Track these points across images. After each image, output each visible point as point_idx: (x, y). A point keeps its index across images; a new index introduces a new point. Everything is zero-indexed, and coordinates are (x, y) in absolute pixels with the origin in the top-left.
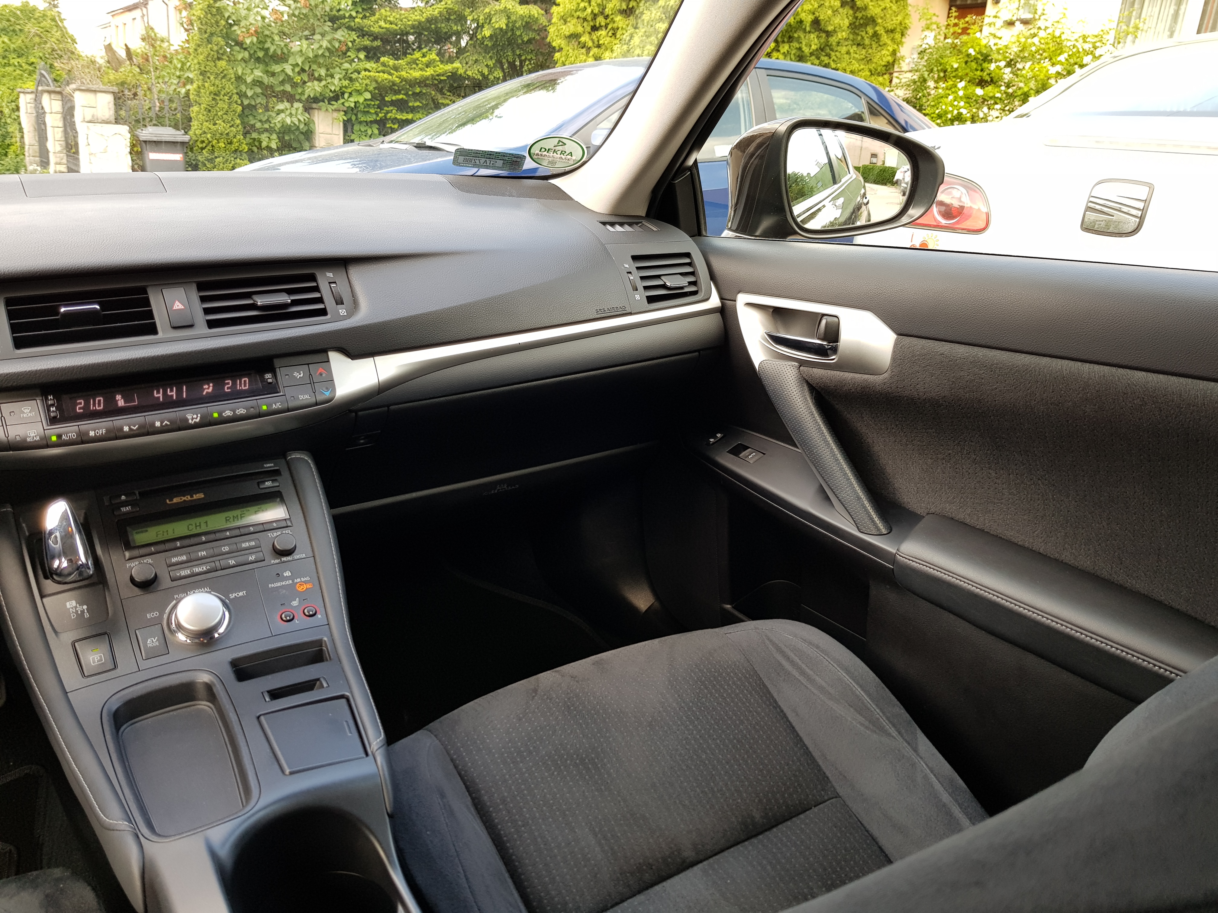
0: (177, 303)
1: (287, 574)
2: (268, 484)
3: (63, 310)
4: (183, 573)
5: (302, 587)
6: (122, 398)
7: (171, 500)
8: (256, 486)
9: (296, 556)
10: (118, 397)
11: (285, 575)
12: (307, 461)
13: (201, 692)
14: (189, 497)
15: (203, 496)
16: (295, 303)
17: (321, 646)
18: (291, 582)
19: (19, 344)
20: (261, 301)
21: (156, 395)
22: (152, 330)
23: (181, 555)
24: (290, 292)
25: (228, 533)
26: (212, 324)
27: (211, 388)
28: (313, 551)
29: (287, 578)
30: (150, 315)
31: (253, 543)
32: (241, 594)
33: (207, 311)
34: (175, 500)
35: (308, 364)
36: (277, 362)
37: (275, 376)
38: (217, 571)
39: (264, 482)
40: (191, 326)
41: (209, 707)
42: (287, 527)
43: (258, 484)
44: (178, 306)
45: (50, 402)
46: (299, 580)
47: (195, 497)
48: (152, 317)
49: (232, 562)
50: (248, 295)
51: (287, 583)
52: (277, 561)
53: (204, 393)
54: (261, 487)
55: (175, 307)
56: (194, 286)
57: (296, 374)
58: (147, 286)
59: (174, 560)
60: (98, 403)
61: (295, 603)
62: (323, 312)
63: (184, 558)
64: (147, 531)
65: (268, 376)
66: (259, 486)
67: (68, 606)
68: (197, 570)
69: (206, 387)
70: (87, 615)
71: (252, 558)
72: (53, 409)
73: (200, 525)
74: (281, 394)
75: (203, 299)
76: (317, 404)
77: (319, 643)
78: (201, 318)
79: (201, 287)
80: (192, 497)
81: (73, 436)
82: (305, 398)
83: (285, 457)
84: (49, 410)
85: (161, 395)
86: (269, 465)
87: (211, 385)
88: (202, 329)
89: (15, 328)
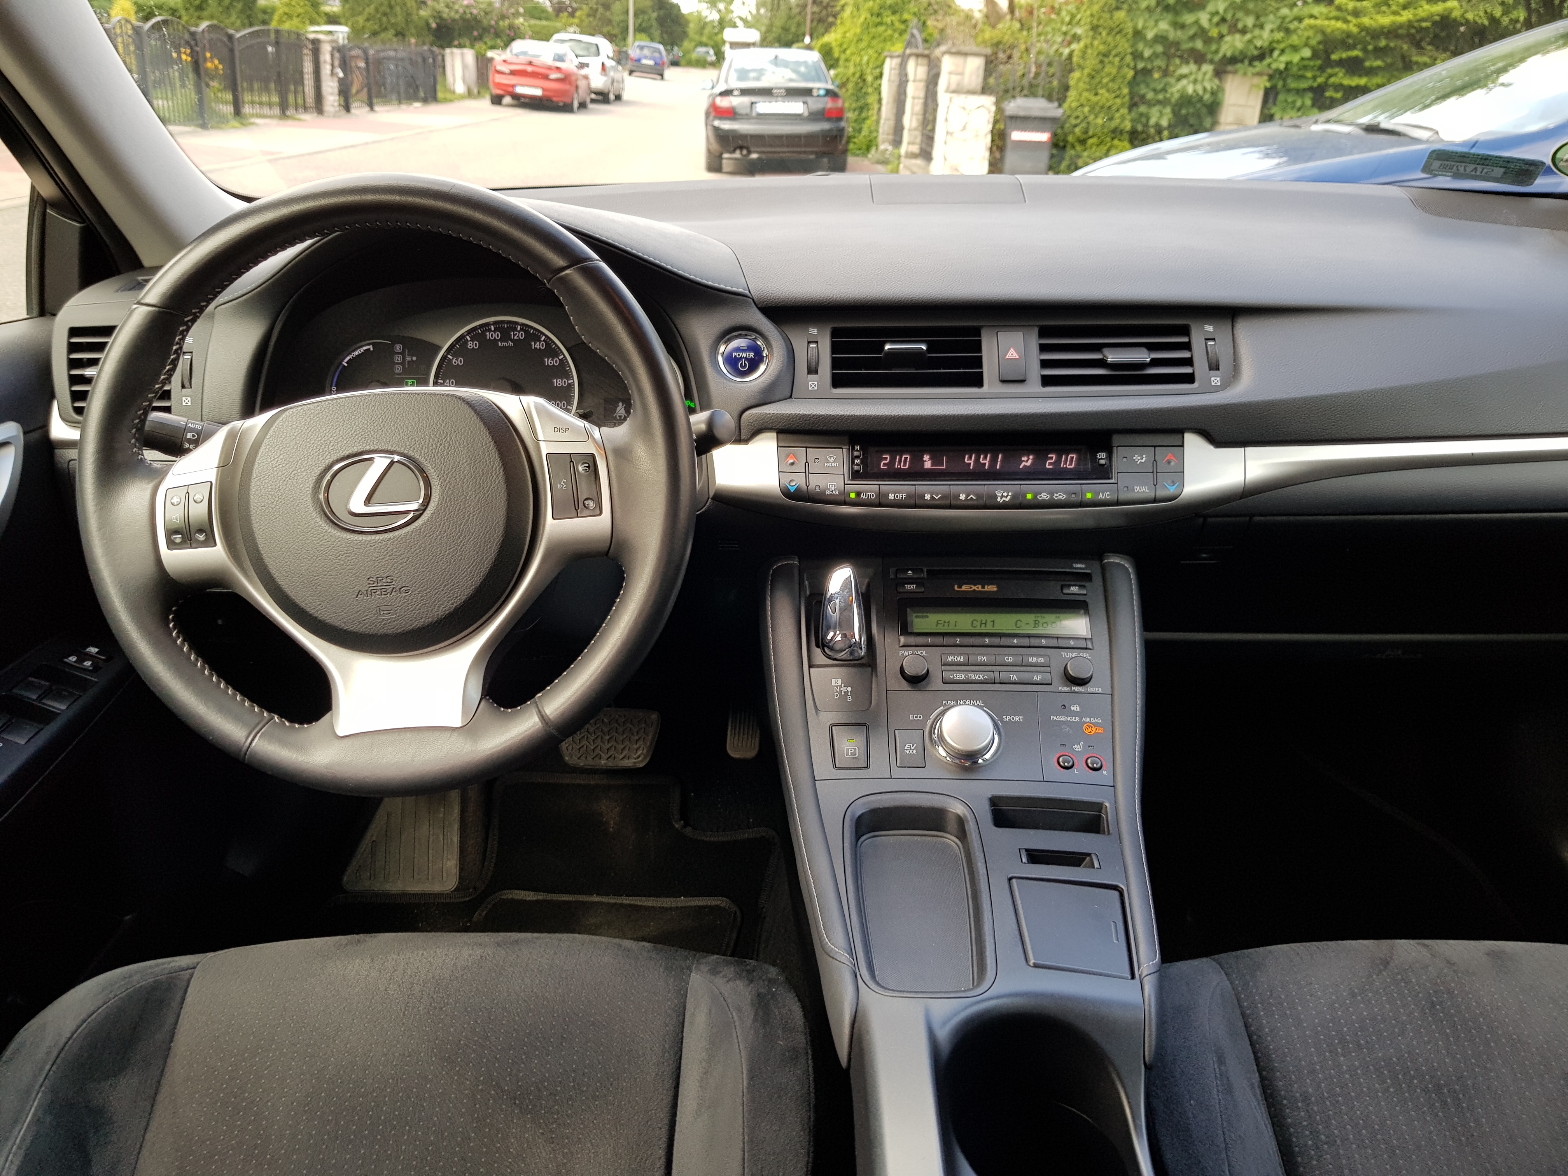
0: (1012, 351)
1: (1075, 708)
2: (1074, 589)
3: (887, 347)
4: (958, 677)
5: (1090, 730)
6: (930, 459)
7: (960, 587)
8: (1059, 588)
9: (1090, 688)
10: (926, 457)
11: (1072, 709)
12: (1127, 569)
13: (952, 825)
14: (980, 587)
15: (995, 589)
16: (1155, 363)
17: (1100, 811)
18: (1077, 719)
19: (838, 382)
20: (1112, 356)
21: (966, 461)
22: (977, 381)
23: (960, 655)
24: (1151, 347)
25: (1015, 641)
26: (1047, 381)
27: (1030, 461)
28: (1112, 687)
29: (1075, 714)
30: (978, 362)
31: (1042, 660)
32: (1017, 719)
33: (1045, 364)
34: (964, 588)
35: (1155, 447)
36: (1116, 439)
37: (1110, 457)
38: (994, 683)
39: (1069, 586)
40: (1022, 381)
41: (956, 844)
42: (1086, 649)
43: (1062, 587)
44: (1012, 354)
45: (856, 453)
46: (1088, 720)
47: (988, 588)
48: (980, 366)
49: (1014, 677)
50: (1098, 348)
51: (1073, 719)
52: (1066, 689)
53: (1021, 467)
54: (1065, 591)
55: (1009, 356)
56: (1036, 331)
57: (1136, 458)
58: (982, 327)
59: (950, 659)
60: (904, 462)
61: (1078, 748)
62: (1189, 379)
63: (961, 659)
64: (927, 617)
65: (1102, 455)
66: (1062, 590)
67: (833, 684)
68: (973, 677)
69: (1024, 458)
70: (849, 699)
71: (1037, 678)
72: (857, 461)
73: (985, 624)
74: (1113, 481)
75: (1043, 348)
76: (1155, 501)
77: (1099, 806)
78: (1035, 372)
79: (1043, 332)
80: (983, 588)
81: (872, 496)
82: (1142, 490)
83: (1101, 559)
84: (853, 462)
85: (972, 462)
86: (1079, 566)
87: (1031, 457)
88: (1034, 386)
89: (836, 364)
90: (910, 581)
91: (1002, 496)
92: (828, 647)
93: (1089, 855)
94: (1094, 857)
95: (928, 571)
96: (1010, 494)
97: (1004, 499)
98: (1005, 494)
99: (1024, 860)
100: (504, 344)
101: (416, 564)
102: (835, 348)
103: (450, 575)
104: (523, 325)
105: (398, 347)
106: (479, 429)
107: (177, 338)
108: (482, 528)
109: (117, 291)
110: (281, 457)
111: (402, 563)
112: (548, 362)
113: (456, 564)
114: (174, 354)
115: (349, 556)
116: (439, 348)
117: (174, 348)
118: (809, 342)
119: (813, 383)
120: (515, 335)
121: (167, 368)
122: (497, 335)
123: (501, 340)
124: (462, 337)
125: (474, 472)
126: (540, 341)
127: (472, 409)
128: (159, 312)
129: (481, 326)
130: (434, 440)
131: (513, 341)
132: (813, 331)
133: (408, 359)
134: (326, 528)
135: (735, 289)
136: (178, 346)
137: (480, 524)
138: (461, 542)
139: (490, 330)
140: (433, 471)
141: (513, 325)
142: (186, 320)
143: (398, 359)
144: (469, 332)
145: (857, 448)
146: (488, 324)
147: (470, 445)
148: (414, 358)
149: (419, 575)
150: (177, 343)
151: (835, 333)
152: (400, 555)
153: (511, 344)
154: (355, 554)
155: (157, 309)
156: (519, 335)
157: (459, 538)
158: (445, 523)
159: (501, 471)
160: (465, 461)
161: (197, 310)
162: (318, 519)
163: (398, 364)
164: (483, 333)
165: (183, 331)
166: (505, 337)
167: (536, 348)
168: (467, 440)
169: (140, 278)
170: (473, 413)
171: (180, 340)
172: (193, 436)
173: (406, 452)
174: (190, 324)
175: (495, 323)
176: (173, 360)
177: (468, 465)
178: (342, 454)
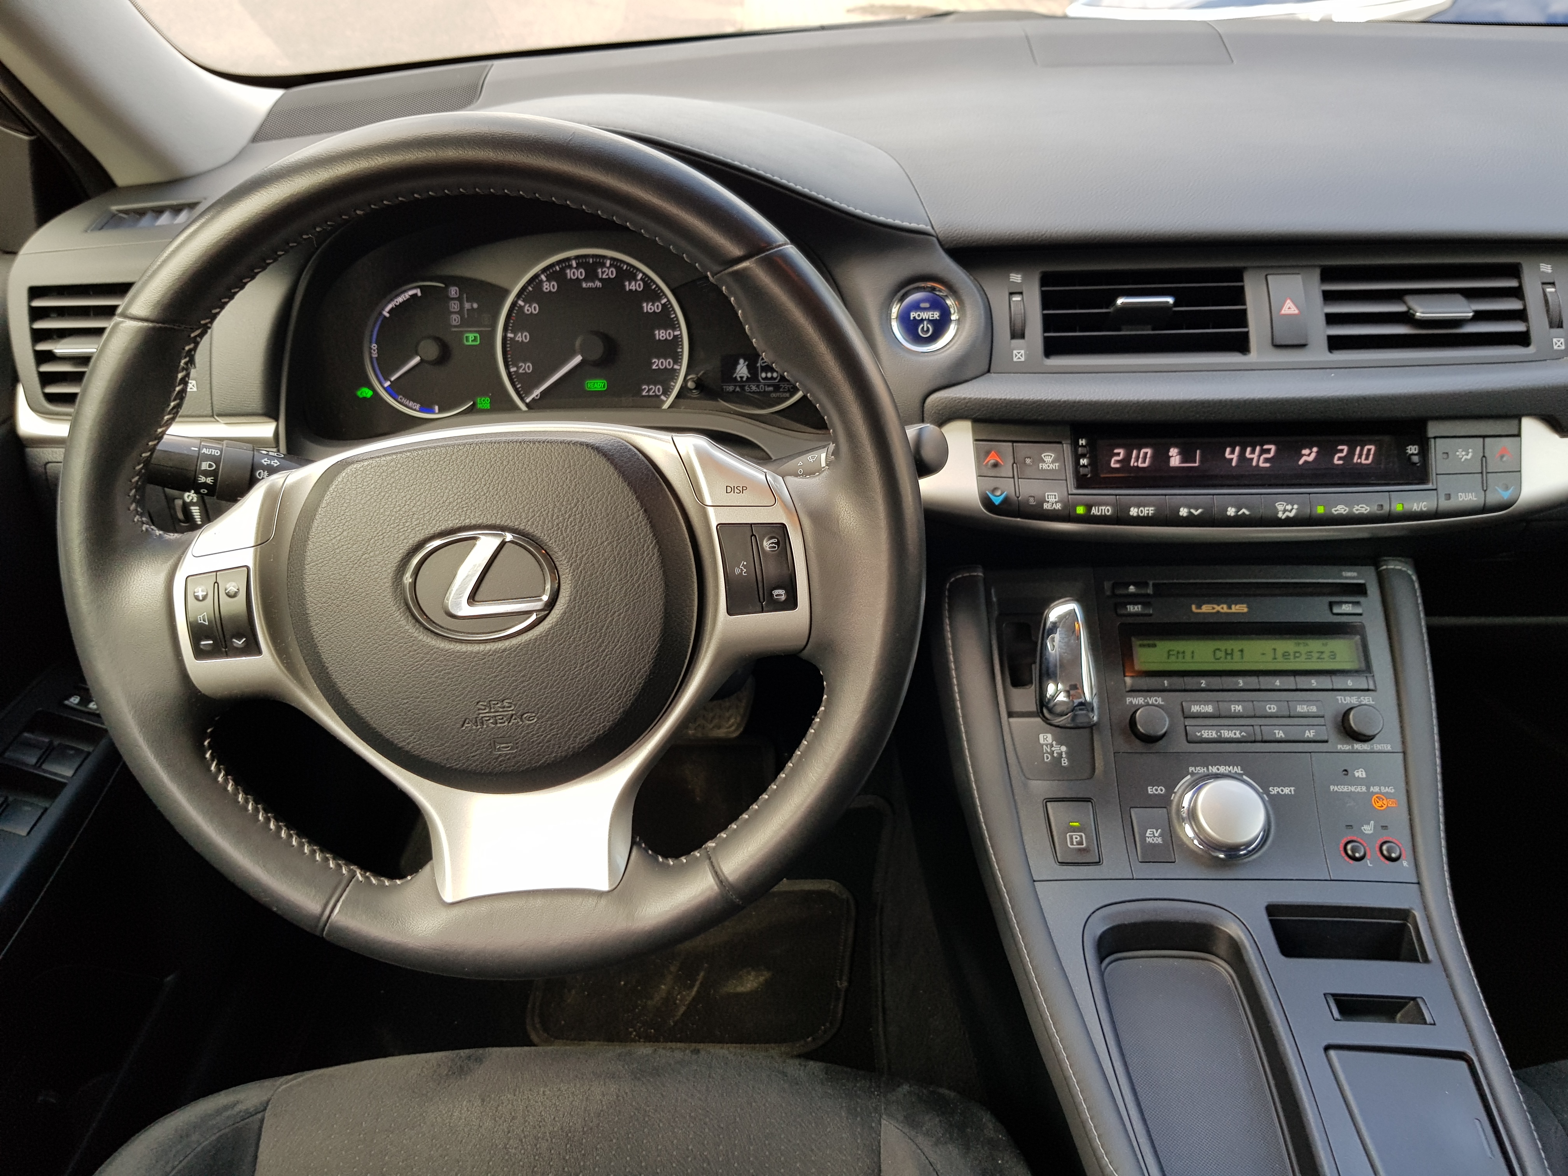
0: (1289, 303)
1: (1360, 773)
2: (1346, 608)
3: (1120, 301)
4: (1208, 734)
5: (1380, 803)
6: (1180, 453)
7: (1199, 607)
8: (1327, 607)
9: (1375, 746)
10: (1173, 452)
11: (1357, 774)
12: (1409, 576)
13: (1222, 948)
14: (1225, 606)
15: (1246, 610)
16: (1480, 316)
17: (1406, 920)
18: (1364, 789)
19: (1052, 348)
20: (1423, 310)
21: (1227, 455)
22: (1241, 344)
23: (1206, 702)
24: (1470, 294)
25: (1278, 683)
26: (1336, 344)
27: (1313, 456)
28: (1404, 743)
29: (1358, 781)
30: (1241, 318)
31: (1313, 709)
32: (1287, 791)
33: (1332, 319)
34: (1206, 608)
35: (1484, 437)
36: (1433, 429)
37: (1424, 453)
38: (1255, 742)
39: (1341, 603)
40: (1303, 346)
41: (1231, 976)
42: (1368, 690)
43: (1331, 605)
44: (1289, 308)
45: (1080, 450)
46: (1376, 789)
47: (1236, 608)
48: (1244, 324)
49: (1280, 734)
50: (1397, 296)
51: (1359, 789)
52: (1347, 747)
53: (1301, 462)
54: (1336, 610)
55: (1285, 311)
56: (1316, 274)
57: (1460, 453)
58: (1245, 268)
59: (1195, 709)
60: (1143, 458)
61: (1368, 829)
62: (1523, 339)
63: (1209, 709)
64: (1155, 646)
65: (1413, 449)
66: (1331, 609)
67: (1042, 741)
68: (1227, 734)
69: (1306, 452)
70: (1065, 762)
71: (1310, 734)
72: (1084, 461)
73: (1232, 654)
74: (1429, 486)
75: (1329, 297)
76: (1484, 509)
77: (1405, 914)
78: (1321, 332)
79: (1327, 275)
80: (1230, 608)
81: (1106, 510)
82: (1467, 498)
83: (1376, 564)
84: (1077, 463)
85: (1235, 457)
86: (1349, 574)
87: (1315, 449)
88: (1319, 353)
89: (1049, 323)
90: (1134, 599)
91: (1285, 511)
92: (1048, 708)
93: (1414, 999)
94: (1419, 1000)
95: (1154, 585)
96: (1296, 506)
97: (1287, 514)
98: (1289, 507)
99: (1336, 1014)
100: (590, 285)
101: (543, 682)
102: (1047, 301)
103: (590, 695)
104: (612, 259)
105: (453, 291)
106: (623, 492)
107: (183, 361)
108: (631, 630)
109: (86, 231)
110: (345, 533)
111: (523, 682)
112: (648, 307)
113: (597, 681)
114: (179, 384)
115: (449, 673)
116: (506, 292)
117: (180, 376)
118: (1011, 294)
119: (1019, 353)
120: (603, 273)
122: (580, 274)
123: (586, 279)
124: (536, 276)
125: (618, 554)
126: (636, 281)
127: (612, 463)
128: (153, 328)
129: (559, 262)
130: (560, 510)
131: (601, 280)
132: (1016, 278)
133: (467, 306)
134: (415, 635)
135: (914, 225)
136: (184, 373)
137: (629, 625)
138: (604, 651)
139: (570, 267)
140: (560, 554)
141: (600, 261)
142: (192, 335)
143: (454, 306)
144: (544, 270)
145: (1082, 442)
146: (568, 259)
147: (611, 516)
148: (475, 306)
149: (546, 698)
150: (183, 369)
151: (1045, 280)
152: (520, 671)
153: (599, 284)
154: (458, 670)
155: (151, 325)
156: (609, 273)
157: (600, 646)
158: (580, 627)
159: (656, 550)
160: (604, 538)
161: (207, 321)
162: (403, 622)
163: (455, 313)
164: (563, 270)
165: (190, 350)
166: (591, 275)
167: (631, 290)
168: (606, 510)
169: (114, 208)
170: (612, 469)
171: (186, 363)
172: (210, 466)
173: (522, 527)
174: (198, 339)
175: (577, 257)
176: (179, 392)
177: (609, 544)
178: (432, 532)
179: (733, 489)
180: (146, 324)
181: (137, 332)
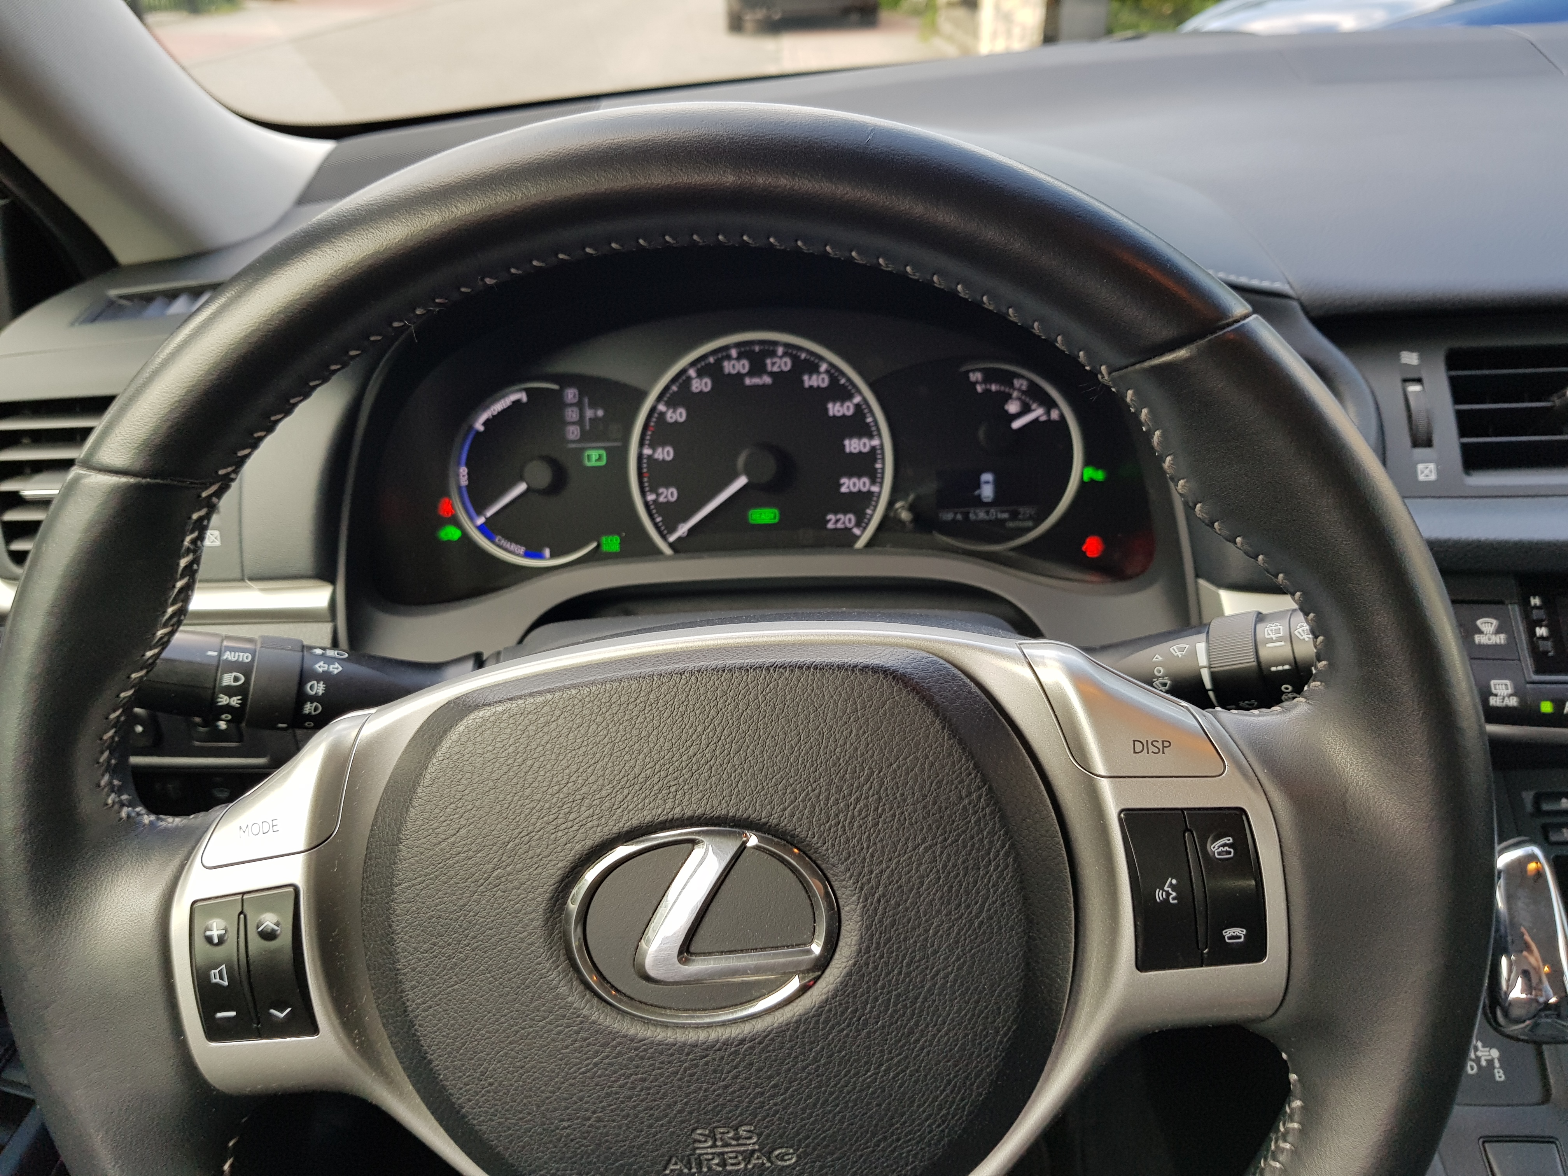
19: (1475, 460)
45: (1534, 614)
72: (1541, 631)
84: (1531, 633)
100: (756, 381)
101: (809, 1096)
102: (1461, 391)
103: (892, 1118)
104: (787, 345)
105: (571, 394)
106: (950, 754)
107: (188, 539)
108: (967, 1003)
110: (463, 832)
111: (773, 1097)
112: (835, 409)
113: (904, 1094)
114: (182, 576)
115: (645, 1080)
116: (642, 395)
117: (183, 562)
118: (1406, 381)
119: (1427, 470)
120: (773, 364)
121: (170, 610)
122: (743, 366)
123: (751, 373)
124: (683, 371)
125: (945, 866)
126: (818, 373)
127: (929, 704)
128: (136, 487)
129: (714, 352)
130: (840, 790)
131: (772, 374)
132: (1410, 358)
133: (589, 413)
134: (585, 1012)
135: (1266, 284)
136: (190, 557)
137: (963, 994)
138: (917, 1041)
139: (729, 357)
140: (842, 868)
141: (769, 349)
142: (204, 495)
143: (572, 414)
144: (693, 364)
145: (1535, 601)
146: (726, 348)
147: (930, 799)
148: (600, 413)
149: (813, 1123)
150: (188, 551)
151: (1453, 361)
152: (770, 1078)
153: (767, 380)
154: (661, 1075)
155: (132, 480)
156: (784, 364)
157: (911, 1032)
158: (876, 999)
159: (1010, 860)
160: (919, 840)
161: (230, 469)
162: (563, 989)
163: (574, 423)
164: (719, 363)
165: (201, 519)
166: (758, 368)
167: (811, 387)
168: (922, 788)
170: (930, 716)
171: (194, 542)
172: (236, 679)
173: (774, 821)
174: (214, 500)
175: (738, 345)
176: (182, 590)
177: (926, 850)
178: (615, 830)
179: (1145, 746)
180: (124, 480)
181: (110, 493)
